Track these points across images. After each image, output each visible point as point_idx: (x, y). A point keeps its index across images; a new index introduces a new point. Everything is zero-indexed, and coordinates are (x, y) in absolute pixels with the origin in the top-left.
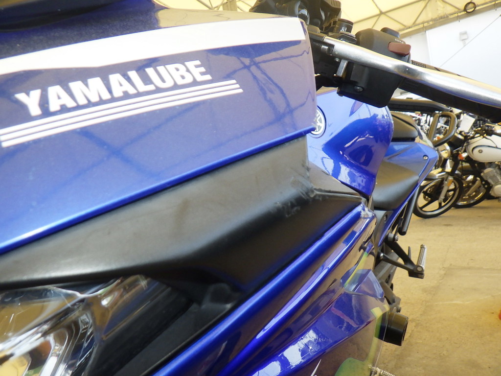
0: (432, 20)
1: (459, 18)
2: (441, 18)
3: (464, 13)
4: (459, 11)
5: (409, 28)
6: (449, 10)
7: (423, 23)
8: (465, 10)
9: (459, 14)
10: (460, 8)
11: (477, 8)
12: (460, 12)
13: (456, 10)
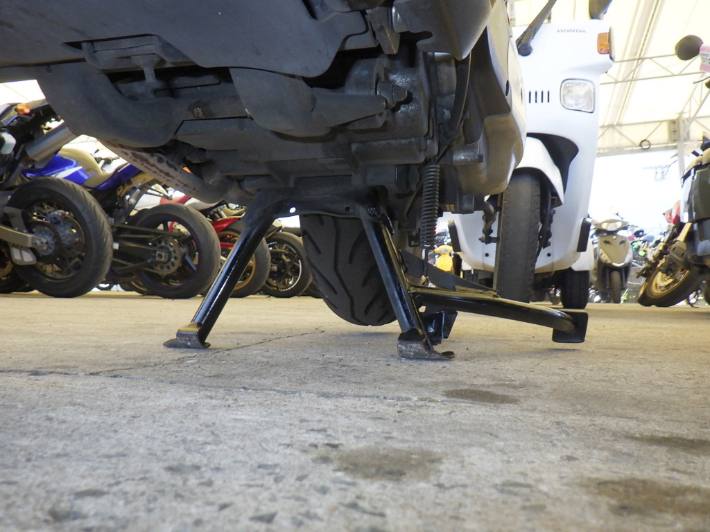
1: (632, 152)
3: (639, 148)
4: (634, 145)
6: (625, 142)
9: (634, 148)
11: (652, 147)
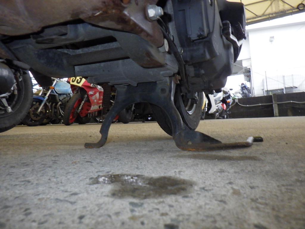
0: (275, 13)
2: (282, 12)
5: (260, 17)
7: (269, 14)
8: (298, 8)
10: (294, 7)
12: (294, 10)
13: (291, 8)
